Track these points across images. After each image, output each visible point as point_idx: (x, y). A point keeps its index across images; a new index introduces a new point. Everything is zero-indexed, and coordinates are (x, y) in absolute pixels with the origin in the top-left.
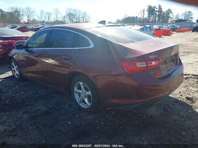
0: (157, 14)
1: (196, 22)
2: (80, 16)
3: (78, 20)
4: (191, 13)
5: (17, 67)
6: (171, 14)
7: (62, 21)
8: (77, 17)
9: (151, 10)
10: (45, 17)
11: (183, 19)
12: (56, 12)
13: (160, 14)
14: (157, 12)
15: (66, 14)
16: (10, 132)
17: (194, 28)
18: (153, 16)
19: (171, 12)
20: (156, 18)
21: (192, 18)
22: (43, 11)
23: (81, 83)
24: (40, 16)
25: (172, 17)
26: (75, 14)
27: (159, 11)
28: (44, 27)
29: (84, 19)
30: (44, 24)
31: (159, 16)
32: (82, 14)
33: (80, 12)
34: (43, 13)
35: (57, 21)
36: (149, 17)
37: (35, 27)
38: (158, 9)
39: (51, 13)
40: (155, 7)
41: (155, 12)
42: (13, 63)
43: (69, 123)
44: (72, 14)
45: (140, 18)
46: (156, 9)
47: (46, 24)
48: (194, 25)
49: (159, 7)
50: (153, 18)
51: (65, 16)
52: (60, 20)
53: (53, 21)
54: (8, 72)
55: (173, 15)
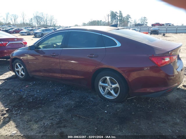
0: (119, 18)
1: (151, 26)
2: (48, 19)
3: (45, 23)
4: (146, 19)
5: (22, 67)
6: (129, 19)
7: (29, 23)
8: (45, 20)
9: (113, 15)
10: (11, 19)
11: (140, 23)
12: (23, 15)
13: (121, 19)
14: (118, 17)
15: (34, 16)
16: (57, 124)
17: (151, 31)
18: (115, 20)
19: (130, 18)
20: (117, 22)
21: (147, 23)
22: (8, 13)
23: (108, 78)
24: (6, 18)
25: (131, 21)
26: (42, 17)
27: (120, 16)
28: (13, 29)
29: (52, 22)
30: (11, 26)
31: (121, 20)
32: (50, 17)
33: (47, 15)
34: (9, 15)
35: (24, 23)
36: (112, 21)
37: (3, 29)
38: (119, 14)
39: (17, 15)
40: (116, 12)
41: (117, 17)
42: (17, 64)
43: (106, 111)
44: (39, 17)
45: (104, 22)
46: (117, 15)
47: (13, 26)
48: (152, 29)
49: (120, 13)
50: (115, 22)
51: (32, 19)
52: (27, 22)
53: (19, 23)
54: (6, 74)
55: (132, 20)
